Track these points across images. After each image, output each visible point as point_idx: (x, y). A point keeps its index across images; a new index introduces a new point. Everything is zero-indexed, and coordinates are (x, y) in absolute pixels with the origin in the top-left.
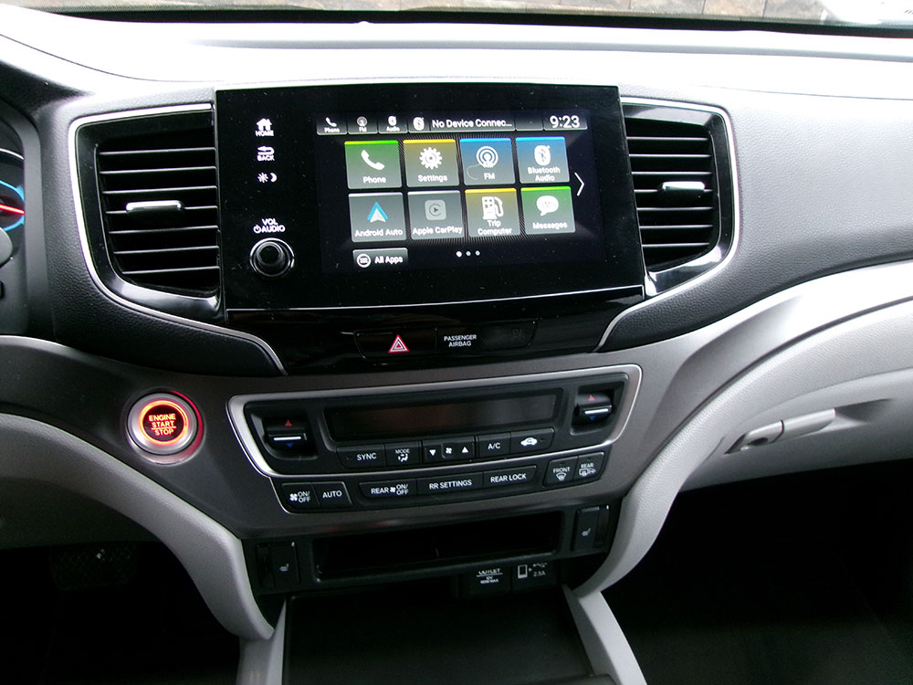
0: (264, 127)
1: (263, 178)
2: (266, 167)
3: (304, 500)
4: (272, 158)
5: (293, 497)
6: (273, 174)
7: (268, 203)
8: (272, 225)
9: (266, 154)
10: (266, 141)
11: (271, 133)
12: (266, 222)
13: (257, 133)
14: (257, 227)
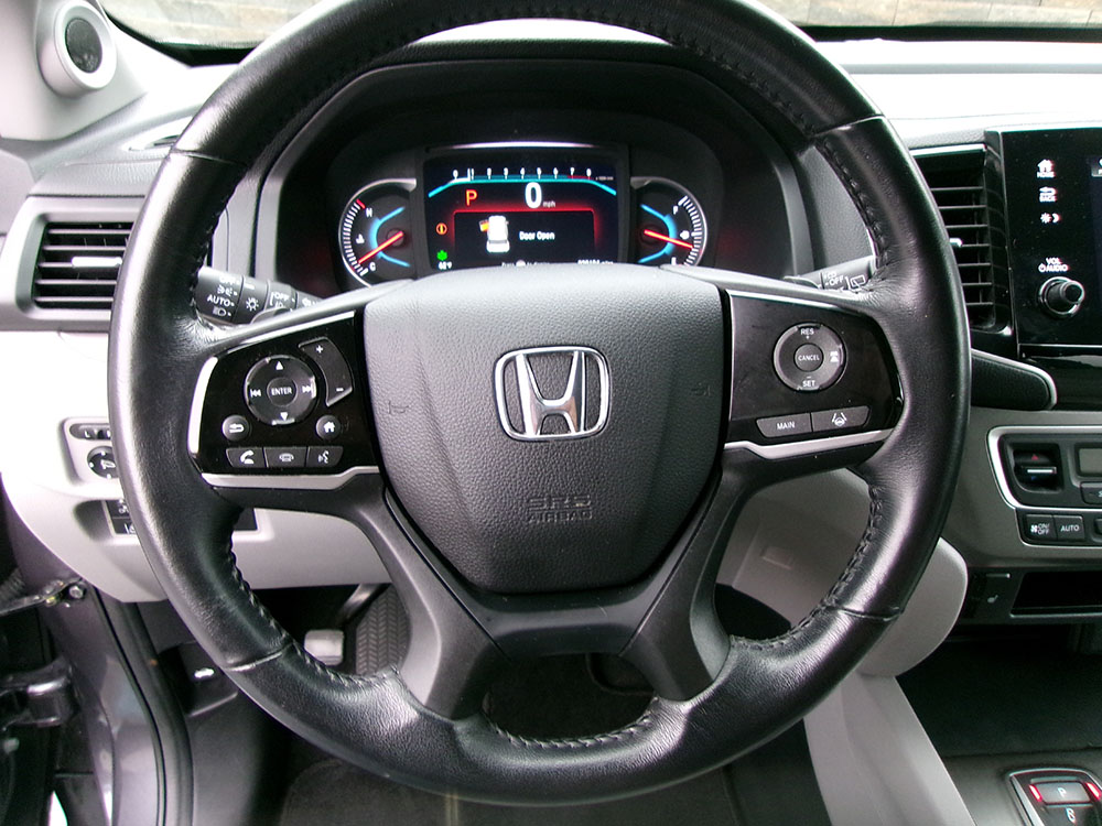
0: (1046, 169)
1: (1045, 218)
2: (1049, 208)
3: (1043, 532)
4: (1053, 199)
5: (1034, 529)
6: (1054, 215)
7: (1052, 242)
8: (1055, 265)
9: (1048, 195)
10: (1047, 182)
11: (1051, 175)
12: (1049, 261)
13: (1039, 175)
14: (1042, 266)
